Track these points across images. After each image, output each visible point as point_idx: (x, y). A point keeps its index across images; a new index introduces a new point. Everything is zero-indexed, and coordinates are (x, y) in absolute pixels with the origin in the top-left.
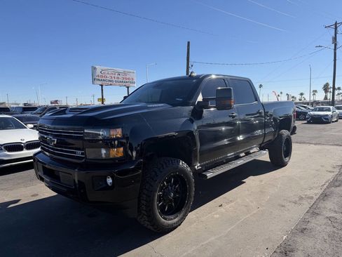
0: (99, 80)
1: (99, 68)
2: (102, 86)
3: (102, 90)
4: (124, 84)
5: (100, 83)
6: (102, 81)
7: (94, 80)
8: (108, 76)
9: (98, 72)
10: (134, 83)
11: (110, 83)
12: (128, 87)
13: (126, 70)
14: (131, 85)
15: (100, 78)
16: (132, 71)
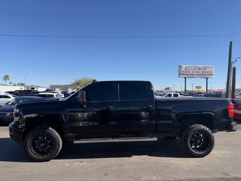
0: (183, 74)
1: (184, 67)
2: (185, 78)
3: (185, 81)
4: (203, 76)
5: (184, 76)
6: (185, 75)
7: (180, 74)
8: (191, 71)
9: (183, 69)
10: (213, 75)
11: (192, 76)
12: (207, 79)
13: (206, 66)
14: (210, 76)
15: (184, 73)
16: (211, 66)
